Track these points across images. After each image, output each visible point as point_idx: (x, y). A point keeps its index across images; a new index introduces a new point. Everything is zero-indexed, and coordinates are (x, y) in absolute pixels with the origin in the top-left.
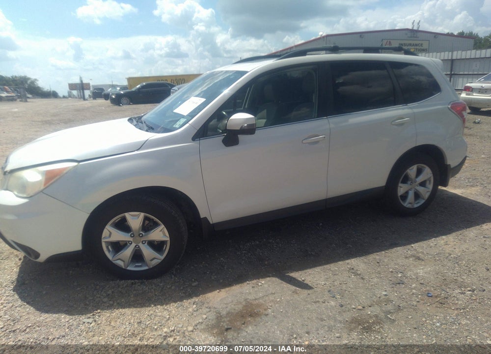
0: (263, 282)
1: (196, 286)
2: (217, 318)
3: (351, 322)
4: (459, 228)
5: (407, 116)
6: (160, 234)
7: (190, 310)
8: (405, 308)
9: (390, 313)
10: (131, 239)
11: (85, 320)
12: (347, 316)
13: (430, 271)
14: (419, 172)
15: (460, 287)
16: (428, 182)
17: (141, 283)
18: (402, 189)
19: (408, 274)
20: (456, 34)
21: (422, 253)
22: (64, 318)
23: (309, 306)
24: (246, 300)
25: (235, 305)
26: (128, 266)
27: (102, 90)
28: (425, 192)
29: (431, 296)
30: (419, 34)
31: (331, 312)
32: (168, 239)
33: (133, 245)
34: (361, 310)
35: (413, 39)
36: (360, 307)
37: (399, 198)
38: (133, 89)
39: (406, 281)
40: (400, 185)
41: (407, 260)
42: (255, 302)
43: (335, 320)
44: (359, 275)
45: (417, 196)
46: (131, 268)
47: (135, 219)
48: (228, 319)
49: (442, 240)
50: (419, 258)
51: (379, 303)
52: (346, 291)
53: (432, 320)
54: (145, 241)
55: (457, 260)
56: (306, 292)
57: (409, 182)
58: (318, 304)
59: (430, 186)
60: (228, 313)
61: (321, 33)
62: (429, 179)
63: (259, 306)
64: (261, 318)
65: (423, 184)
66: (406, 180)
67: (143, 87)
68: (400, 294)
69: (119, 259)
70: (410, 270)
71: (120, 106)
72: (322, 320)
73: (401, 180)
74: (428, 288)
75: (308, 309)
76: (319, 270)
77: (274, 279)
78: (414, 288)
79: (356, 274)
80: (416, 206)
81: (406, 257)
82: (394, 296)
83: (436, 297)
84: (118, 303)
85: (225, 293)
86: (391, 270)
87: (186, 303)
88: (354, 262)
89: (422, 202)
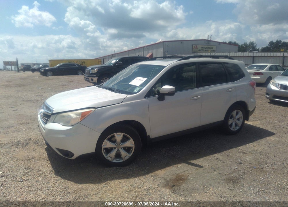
0: (180, 166)
1: (148, 169)
2: (166, 182)
3: (227, 180)
4: (257, 140)
5: (233, 87)
6: (130, 143)
7: (152, 179)
8: (246, 173)
9: (241, 175)
10: (115, 146)
11: (104, 186)
12: (224, 178)
13: (251, 158)
14: (237, 113)
15: (266, 164)
16: (240, 118)
17: (121, 169)
18: (230, 122)
19: (243, 159)
20: (227, 43)
21: (245, 151)
22: (92, 186)
23: (206, 175)
24: (176, 173)
25: (172, 176)
26: (113, 160)
27: (30, 66)
28: (240, 123)
29: (256, 168)
30: (211, 43)
31: (217, 177)
32: (134, 146)
33: (117, 149)
34: (229, 175)
35: (208, 45)
36: (228, 174)
37: (229, 126)
38: (55, 67)
39: (243, 162)
40: (230, 119)
41: (240, 154)
42: (181, 174)
43: (220, 180)
44: (222, 161)
45: (236, 125)
46: (115, 161)
47: (119, 136)
48: (172, 182)
49: (251, 145)
50: (244, 153)
51: (235, 172)
52: (219, 168)
53: (259, 177)
54: (122, 147)
55: (261, 153)
56: (201, 169)
57: (233, 118)
58: (209, 174)
59: (241, 120)
60: (170, 179)
61: (161, 40)
62: (241, 117)
63: (183, 176)
64: (187, 181)
65: (238, 119)
66: (232, 117)
67: (61, 66)
68: (243, 168)
69: (110, 157)
70: (243, 158)
71: (47, 76)
72: (214, 180)
73: (230, 117)
74: (253, 165)
75: (206, 176)
76: (203, 159)
77: (184, 164)
78: (248, 165)
79: (220, 161)
80: (236, 130)
81: (239, 153)
82: (240, 169)
83: (258, 168)
84: (116, 178)
85: (164, 171)
86: (235, 158)
87: (148, 176)
88: (217, 155)
89: (238, 128)
